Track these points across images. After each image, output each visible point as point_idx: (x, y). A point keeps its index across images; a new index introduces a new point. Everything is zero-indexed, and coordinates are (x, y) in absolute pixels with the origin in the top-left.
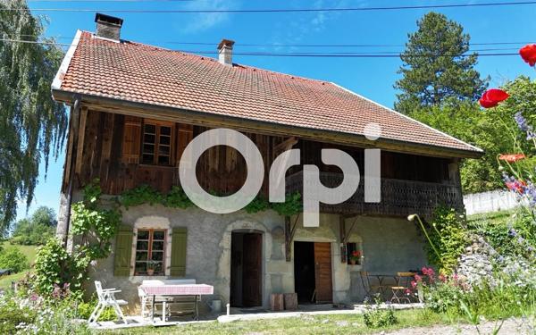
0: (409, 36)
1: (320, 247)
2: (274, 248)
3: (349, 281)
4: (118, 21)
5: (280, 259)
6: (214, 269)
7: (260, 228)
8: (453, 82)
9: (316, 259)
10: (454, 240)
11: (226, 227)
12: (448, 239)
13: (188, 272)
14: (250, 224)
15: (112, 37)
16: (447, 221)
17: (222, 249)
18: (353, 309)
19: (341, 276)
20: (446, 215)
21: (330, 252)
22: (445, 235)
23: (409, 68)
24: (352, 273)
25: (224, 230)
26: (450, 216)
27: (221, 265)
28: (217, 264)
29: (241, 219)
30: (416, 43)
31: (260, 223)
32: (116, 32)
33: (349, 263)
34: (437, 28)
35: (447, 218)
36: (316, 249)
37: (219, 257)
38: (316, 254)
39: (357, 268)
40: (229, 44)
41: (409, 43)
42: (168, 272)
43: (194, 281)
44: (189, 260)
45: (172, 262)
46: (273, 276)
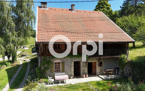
3: (100, 70)
4: (46, 3)
11: (73, 61)
13: (65, 71)
14: (78, 60)
17: (72, 66)
28: (71, 69)
32: (46, 6)
33: (100, 66)
36: (93, 64)
45: (62, 69)
46: (83, 70)
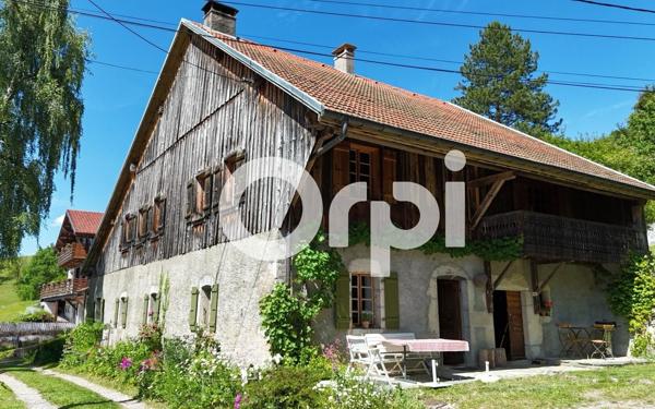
0: (471, 47)
1: (513, 296)
2: (476, 297)
3: (541, 334)
4: (233, 12)
5: (482, 310)
6: (424, 322)
7: (461, 274)
8: (523, 105)
9: (509, 310)
10: (648, 289)
11: (432, 273)
12: (641, 289)
13: (402, 325)
14: (453, 270)
15: (227, 32)
16: (641, 268)
17: (429, 298)
18: (559, 365)
19: (534, 329)
20: (640, 262)
21: (520, 301)
22: (639, 284)
23: (468, 85)
24: (544, 325)
25: (430, 276)
26: (644, 264)
27: (430, 315)
28: (427, 316)
29: (445, 264)
30: (478, 55)
31: (462, 268)
32: (231, 26)
33: (541, 315)
34: (504, 40)
35: (641, 265)
36: (508, 298)
37: (428, 308)
38: (509, 304)
39: (548, 319)
40: (351, 49)
41: (470, 56)
42: (383, 324)
43: (412, 334)
44: (401, 310)
45: (386, 313)
46: (477, 329)
